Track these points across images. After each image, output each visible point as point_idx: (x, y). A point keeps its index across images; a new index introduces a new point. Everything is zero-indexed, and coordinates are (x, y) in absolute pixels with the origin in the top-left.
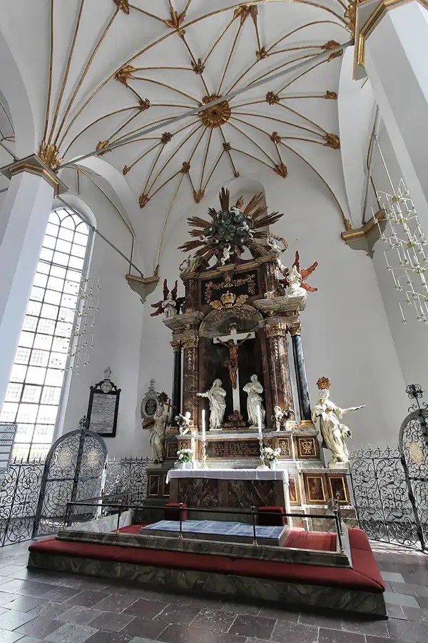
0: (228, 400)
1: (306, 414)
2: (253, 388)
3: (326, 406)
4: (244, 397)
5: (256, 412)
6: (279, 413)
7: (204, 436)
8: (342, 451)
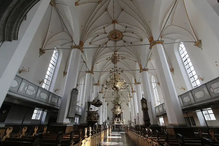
0: (117, 119)
1: (123, 121)
2: (119, 118)
3: (124, 120)
4: (118, 119)
5: (119, 120)
6: (121, 121)
7: (116, 122)
8: (125, 123)
